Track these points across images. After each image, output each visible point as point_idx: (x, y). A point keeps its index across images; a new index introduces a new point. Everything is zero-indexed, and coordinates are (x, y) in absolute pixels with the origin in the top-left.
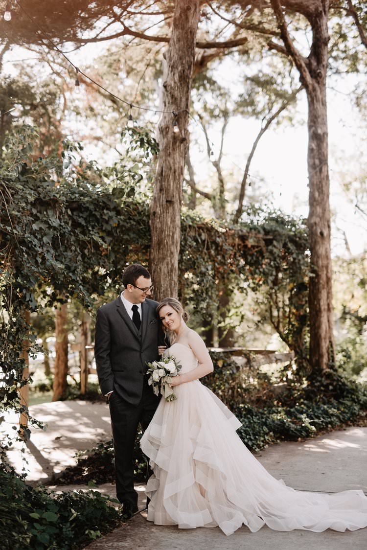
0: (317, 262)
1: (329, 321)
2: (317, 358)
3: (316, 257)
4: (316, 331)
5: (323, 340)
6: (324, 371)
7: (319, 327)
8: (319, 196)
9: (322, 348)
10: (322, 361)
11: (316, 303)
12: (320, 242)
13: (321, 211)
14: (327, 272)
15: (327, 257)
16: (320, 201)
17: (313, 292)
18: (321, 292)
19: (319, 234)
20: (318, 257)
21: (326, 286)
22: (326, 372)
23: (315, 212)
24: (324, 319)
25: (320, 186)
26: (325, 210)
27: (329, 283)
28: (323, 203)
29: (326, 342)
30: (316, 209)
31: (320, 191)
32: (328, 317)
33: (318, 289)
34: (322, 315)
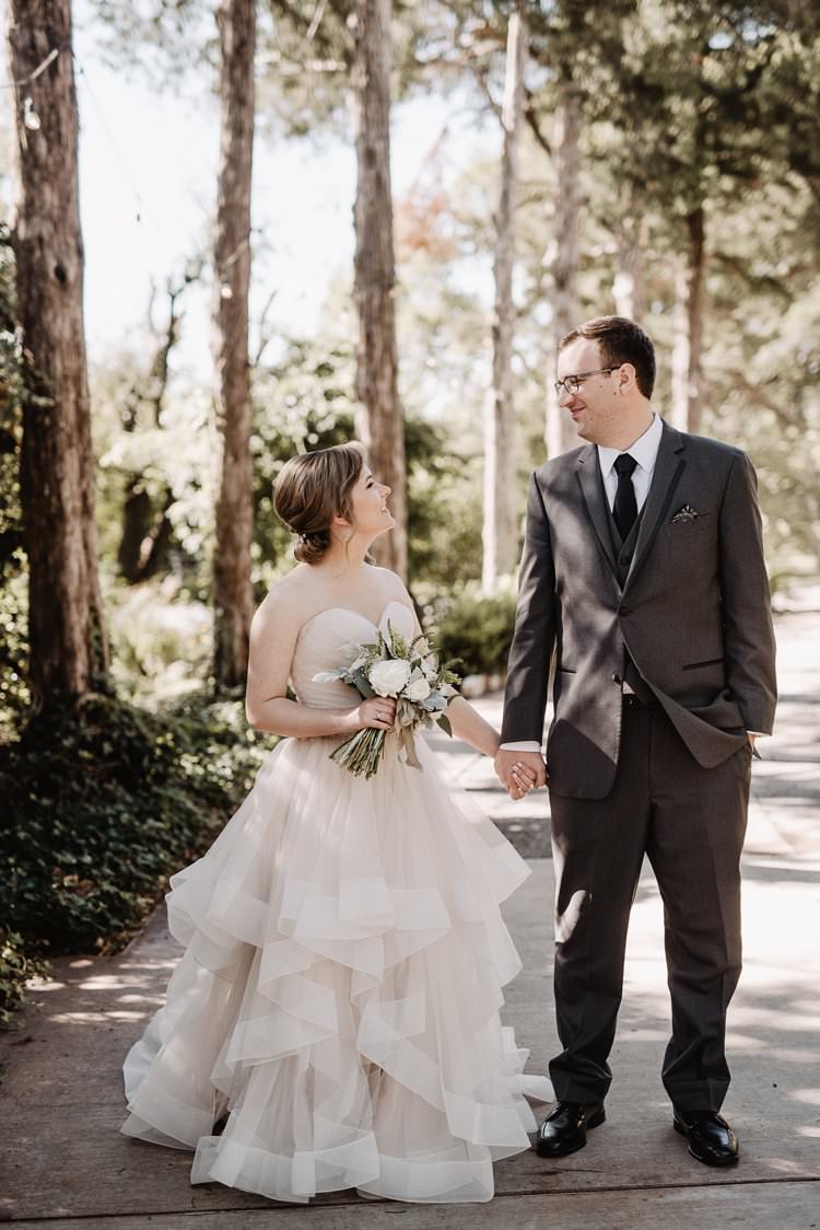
0: (48, 362)
1: (86, 546)
2: (56, 662)
3: (44, 346)
4: (51, 579)
5: (73, 606)
6: (82, 701)
7: (60, 566)
8: (50, 150)
9: (72, 629)
10: (74, 671)
11: (47, 492)
12: (57, 303)
13: (56, 202)
14: (79, 394)
15: (78, 349)
16: (52, 168)
17: (37, 457)
18: (62, 459)
19: (52, 275)
20: (51, 348)
21: (75, 440)
22: (88, 702)
23: (38, 203)
24: (74, 543)
25: (53, 118)
26: (68, 200)
27: (86, 430)
28: (62, 175)
29: (80, 612)
30: (41, 192)
31: (52, 134)
32: (85, 533)
33: (54, 448)
34: (69, 528)
